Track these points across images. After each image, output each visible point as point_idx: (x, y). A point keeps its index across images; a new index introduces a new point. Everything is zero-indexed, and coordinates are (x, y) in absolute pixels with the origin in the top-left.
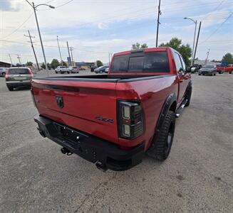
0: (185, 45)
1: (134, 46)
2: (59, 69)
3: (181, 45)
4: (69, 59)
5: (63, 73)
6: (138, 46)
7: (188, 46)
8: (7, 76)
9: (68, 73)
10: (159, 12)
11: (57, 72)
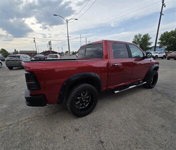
6: (140, 36)
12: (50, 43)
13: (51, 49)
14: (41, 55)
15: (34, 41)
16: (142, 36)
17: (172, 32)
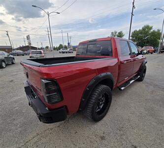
0: (156, 30)
1: (112, 33)
2: (61, 50)
3: (152, 30)
4: (69, 44)
5: (63, 53)
6: (116, 33)
7: (159, 31)
8: (30, 55)
9: (67, 53)
10: (133, 6)
11: (60, 53)
12: (28, 37)
13: (30, 44)
14: (18, 51)
15: (7, 35)
16: (117, 33)
17: (140, 30)
